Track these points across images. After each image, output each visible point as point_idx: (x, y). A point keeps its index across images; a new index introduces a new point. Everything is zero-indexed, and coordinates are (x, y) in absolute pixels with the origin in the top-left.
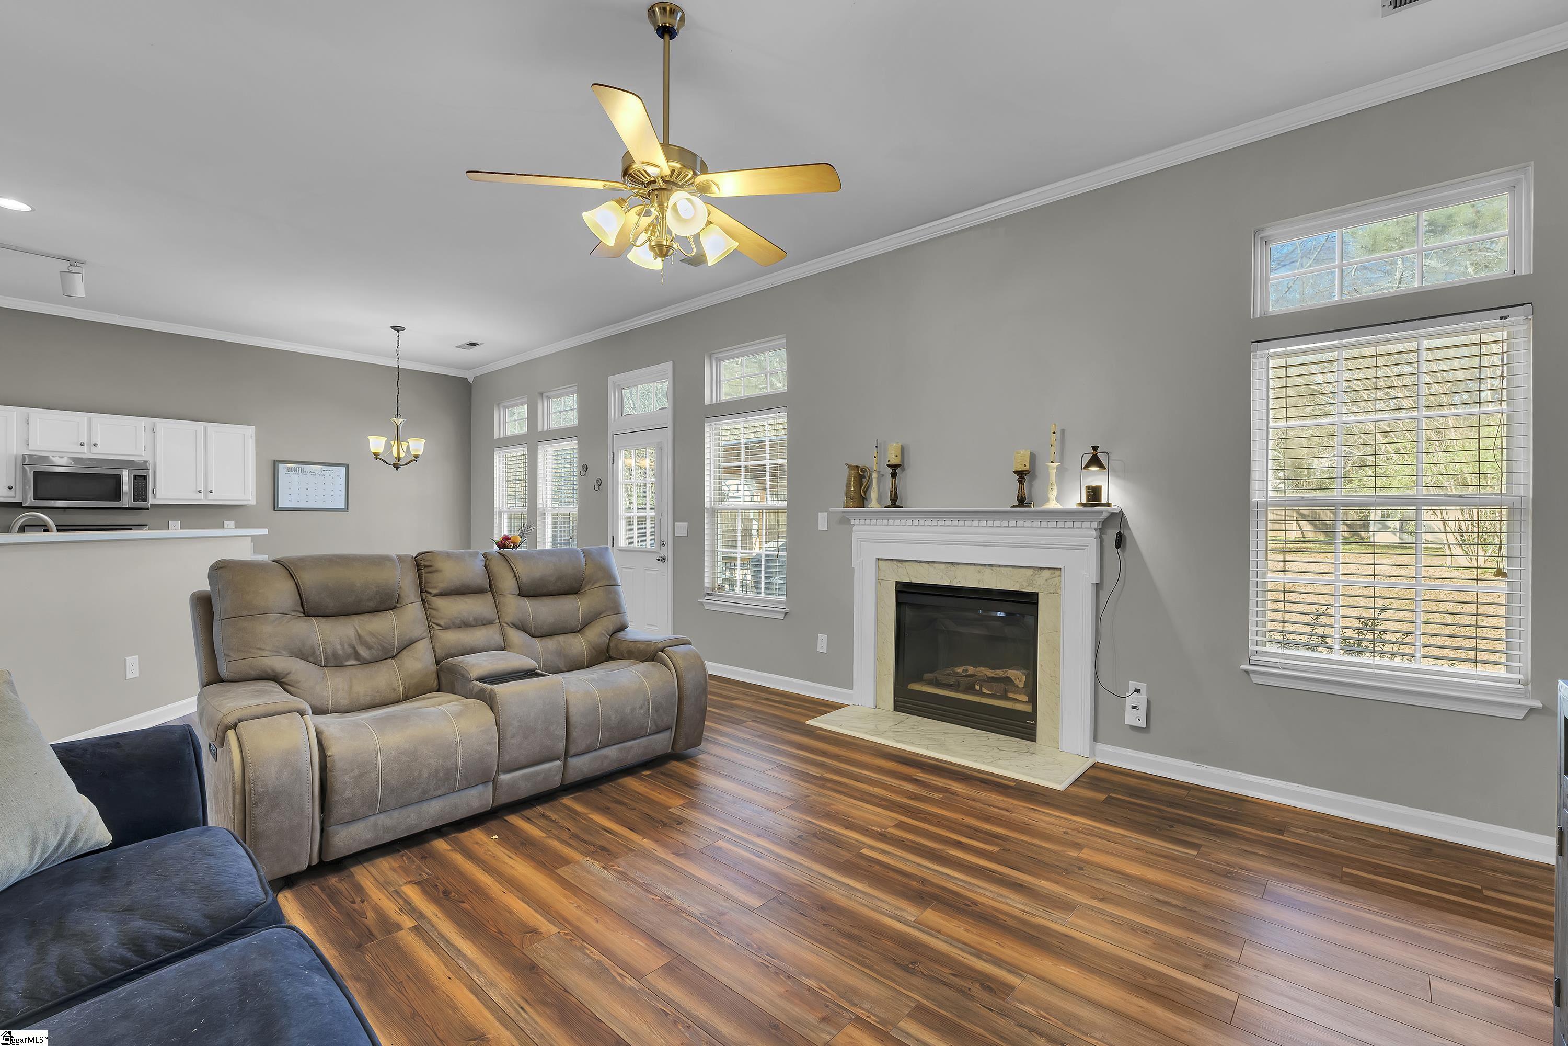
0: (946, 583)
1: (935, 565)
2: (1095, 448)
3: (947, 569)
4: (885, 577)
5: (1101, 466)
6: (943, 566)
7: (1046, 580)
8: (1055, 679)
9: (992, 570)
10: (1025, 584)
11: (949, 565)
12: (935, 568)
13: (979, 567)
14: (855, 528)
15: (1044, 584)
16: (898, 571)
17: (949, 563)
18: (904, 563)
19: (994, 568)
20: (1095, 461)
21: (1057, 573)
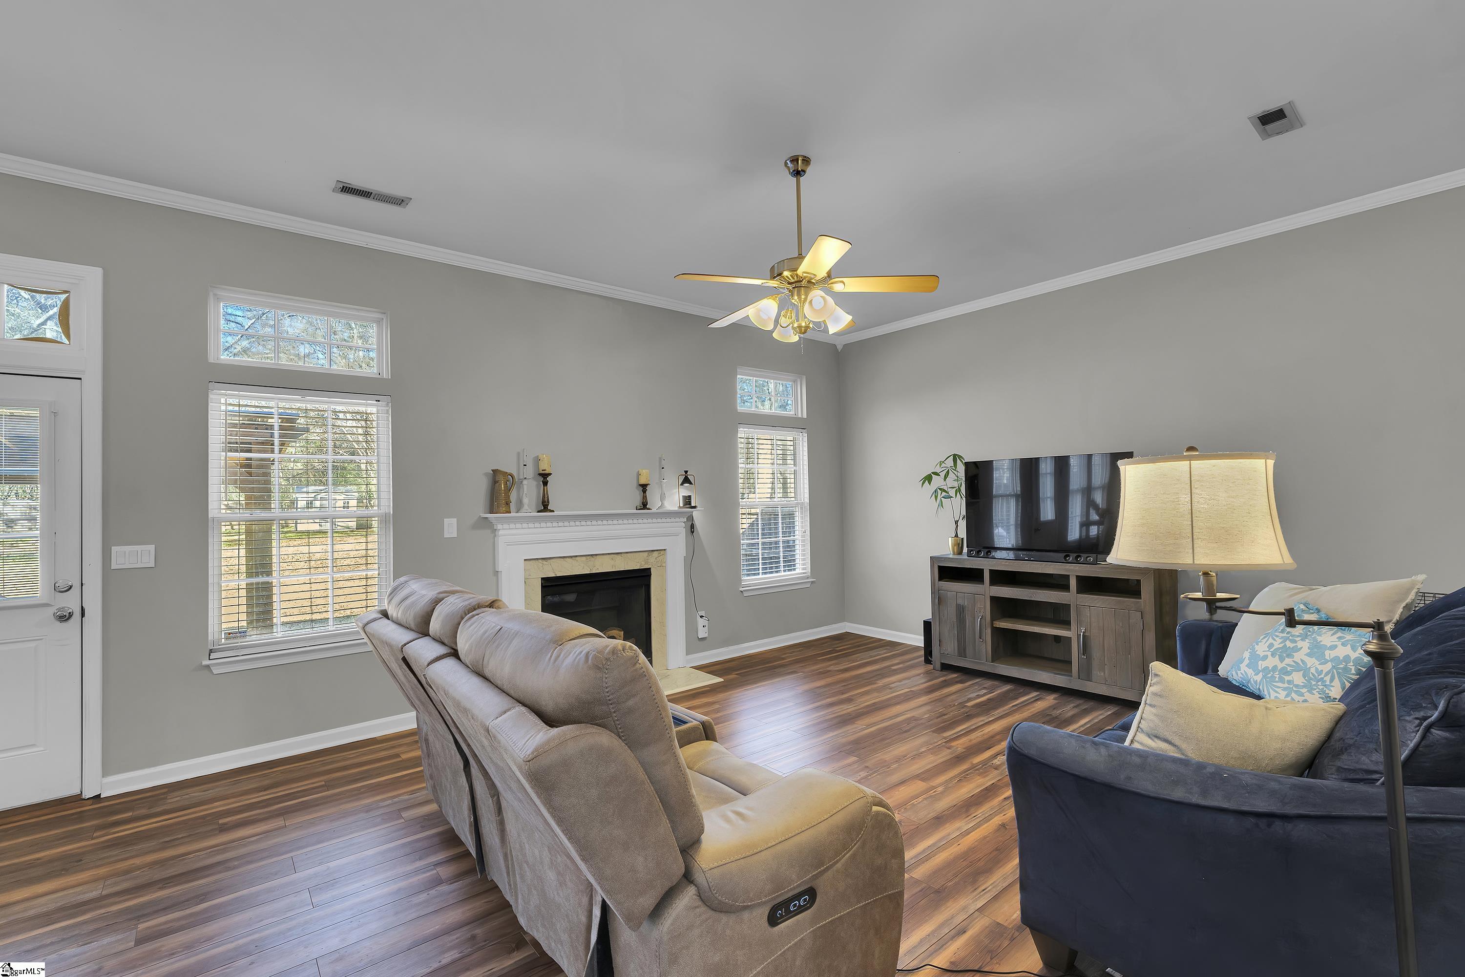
0: (586, 571)
1: (577, 558)
2: (686, 472)
3: (588, 560)
4: (530, 575)
5: (691, 483)
6: (584, 558)
7: (656, 558)
8: (663, 624)
9: (621, 556)
10: (643, 563)
11: (589, 557)
12: (577, 561)
13: (612, 555)
14: (501, 532)
15: (654, 561)
16: (543, 568)
17: (589, 555)
18: (549, 561)
19: (623, 555)
20: (686, 480)
21: (662, 552)
